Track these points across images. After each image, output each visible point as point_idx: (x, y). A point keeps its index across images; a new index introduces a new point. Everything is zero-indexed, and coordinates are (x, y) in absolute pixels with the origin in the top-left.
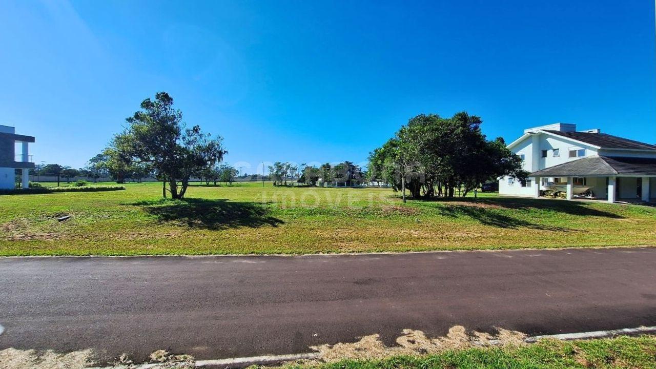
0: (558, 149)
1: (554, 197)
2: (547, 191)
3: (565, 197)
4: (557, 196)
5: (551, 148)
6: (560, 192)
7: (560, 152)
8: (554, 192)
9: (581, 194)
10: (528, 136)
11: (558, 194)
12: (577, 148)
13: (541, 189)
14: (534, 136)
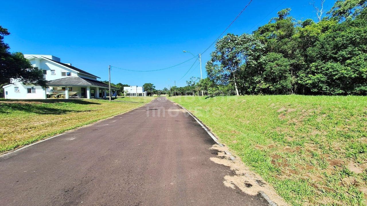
0: (54, 70)
1: (57, 98)
2: (52, 95)
3: (64, 98)
4: (59, 97)
5: (49, 69)
6: (60, 95)
7: (55, 72)
8: (57, 95)
9: (73, 95)
10: (31, 58)
11: (60, 96)
12: (66, 71)
13: (47, 94)
14: (36, 59)
